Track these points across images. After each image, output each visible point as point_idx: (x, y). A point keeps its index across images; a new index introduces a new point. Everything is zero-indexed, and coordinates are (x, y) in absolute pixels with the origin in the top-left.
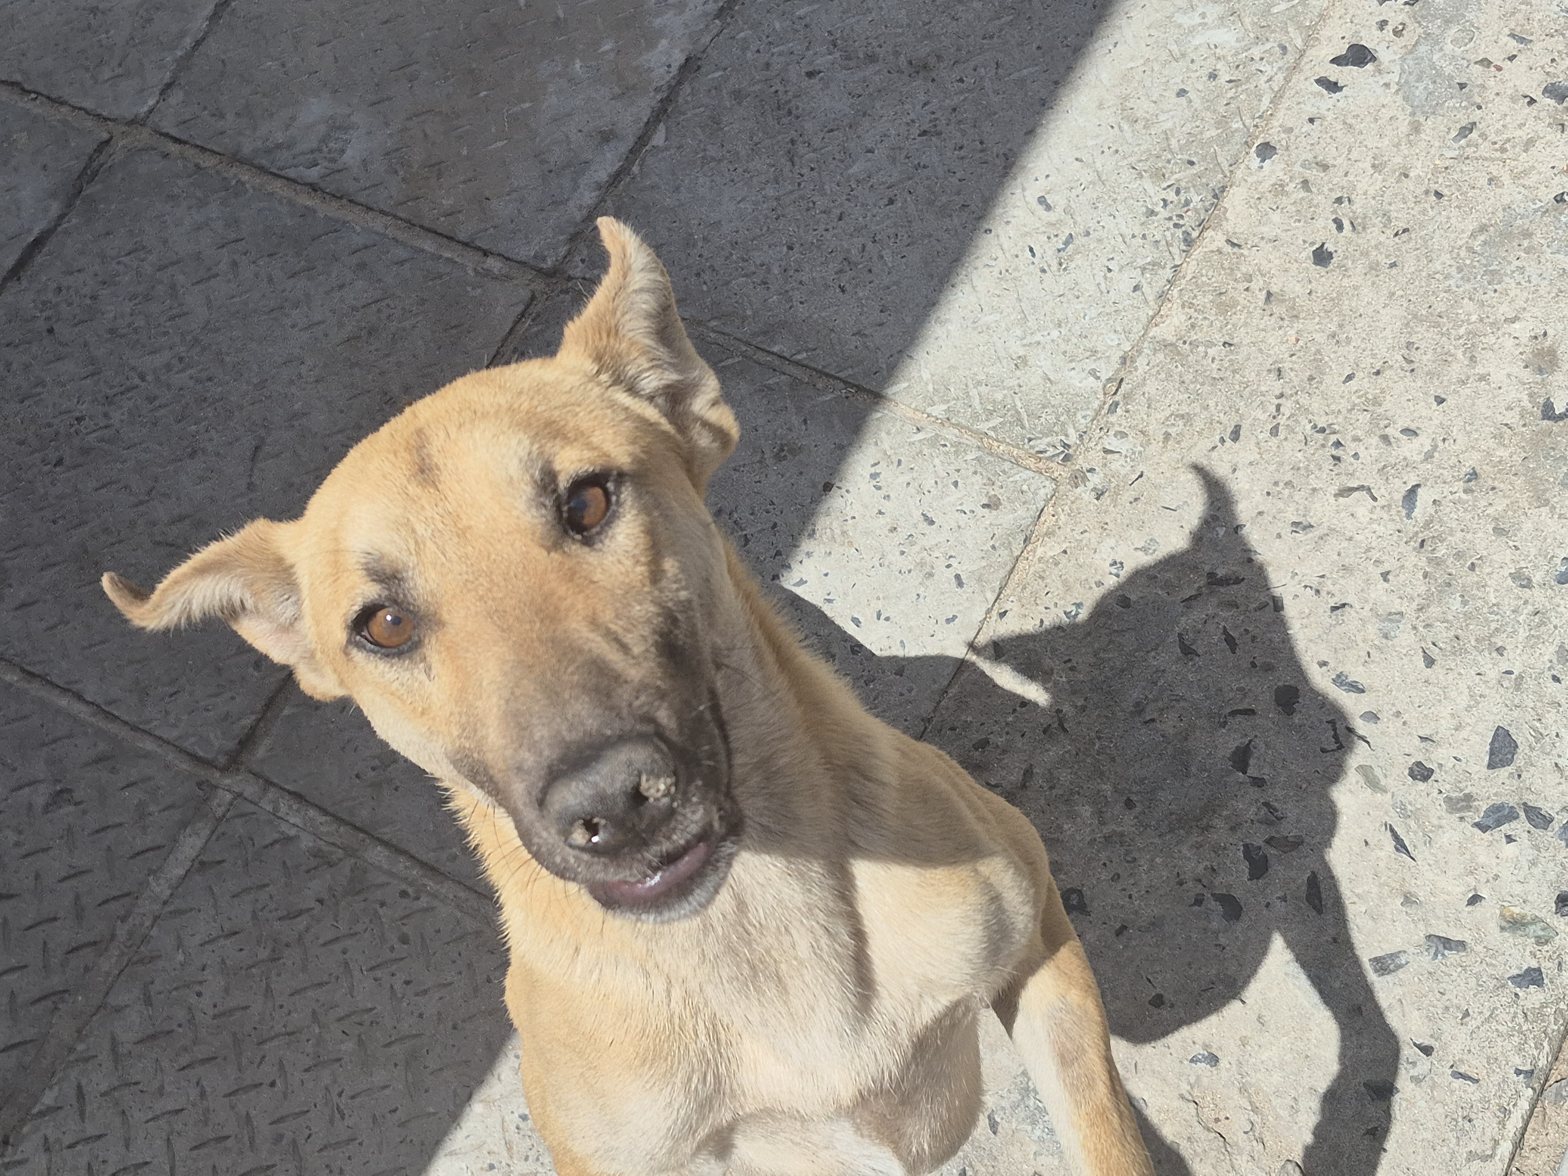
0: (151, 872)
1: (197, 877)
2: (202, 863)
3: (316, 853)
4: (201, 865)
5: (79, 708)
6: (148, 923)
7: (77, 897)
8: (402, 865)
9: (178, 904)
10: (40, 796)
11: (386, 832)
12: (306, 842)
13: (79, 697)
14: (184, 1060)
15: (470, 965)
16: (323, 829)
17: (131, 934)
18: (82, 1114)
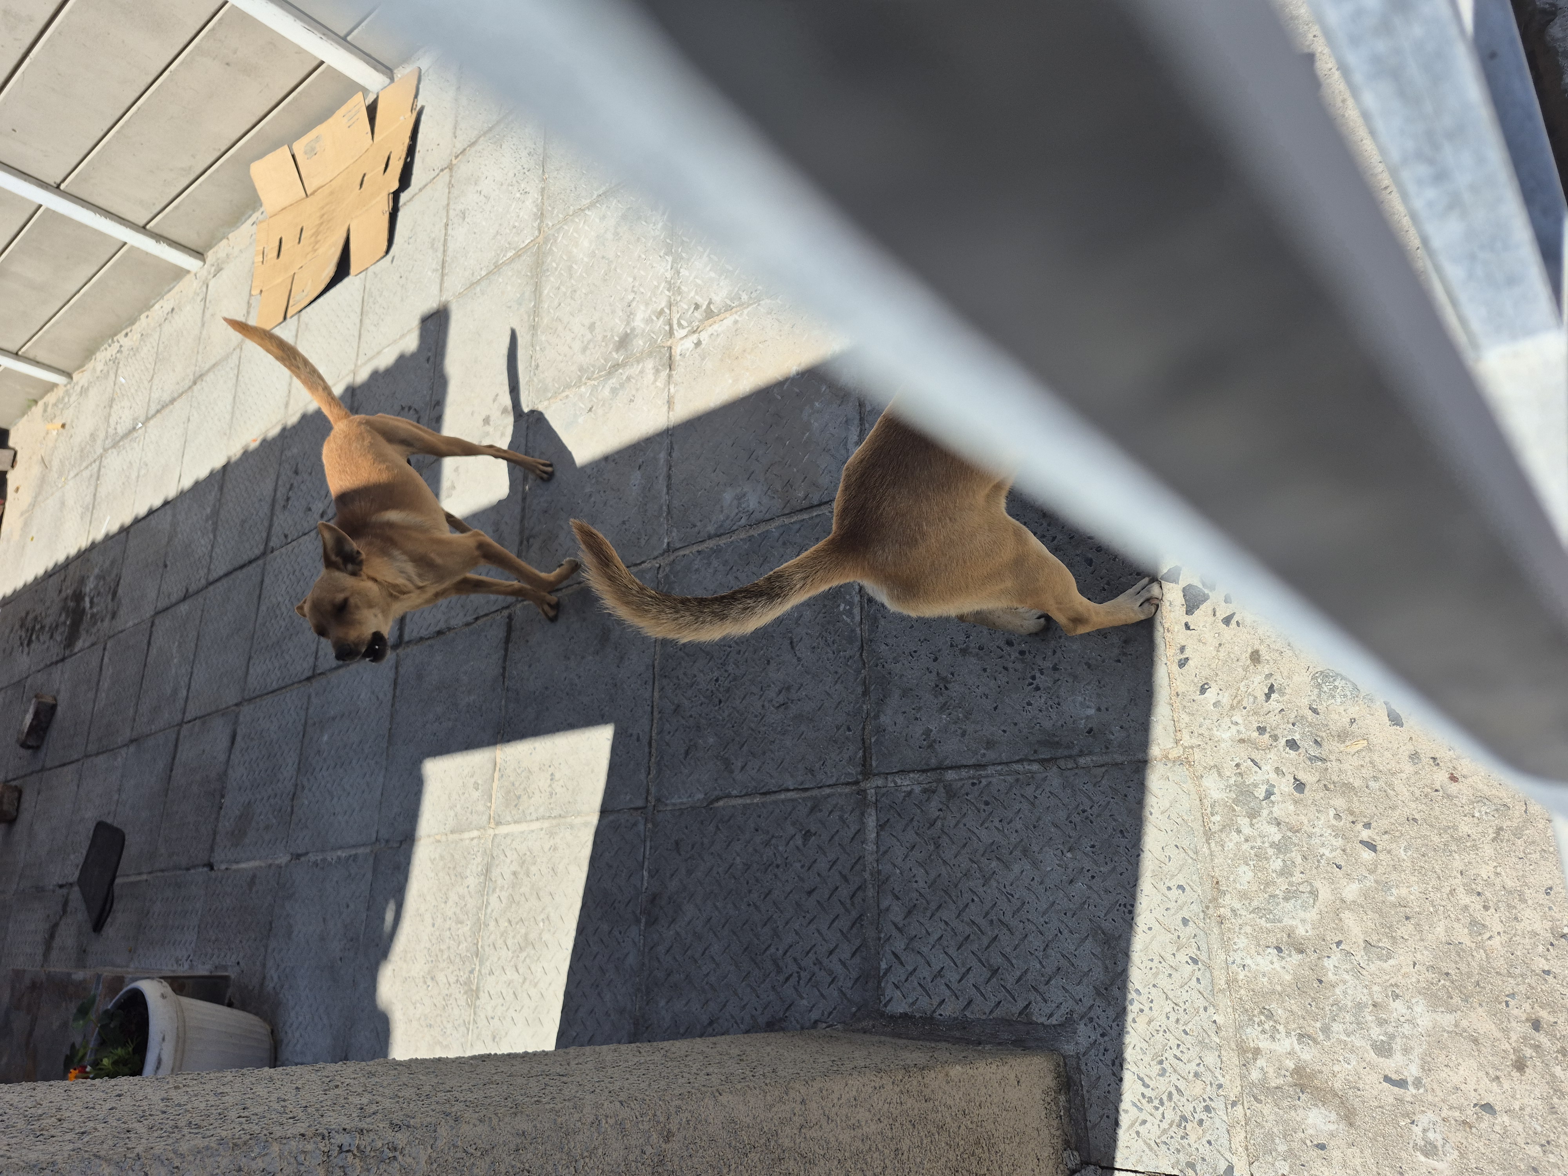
0: (863, 843)
1: (882, 833)
2: (880, 826)
3: (925, 791)
4: (881, 827)
5: (790, 795)
6: (875, 865)
7: (840, 873)
8: (964, 773)
9: (882, 849)
10: (799, 841)
11: (947, 762)
12: (917, 789)
13: (788, 790)
14: (929, 914)
15: (1022, 796)
16: (921, 778)
17: (872, 874)
18: (902, 963)
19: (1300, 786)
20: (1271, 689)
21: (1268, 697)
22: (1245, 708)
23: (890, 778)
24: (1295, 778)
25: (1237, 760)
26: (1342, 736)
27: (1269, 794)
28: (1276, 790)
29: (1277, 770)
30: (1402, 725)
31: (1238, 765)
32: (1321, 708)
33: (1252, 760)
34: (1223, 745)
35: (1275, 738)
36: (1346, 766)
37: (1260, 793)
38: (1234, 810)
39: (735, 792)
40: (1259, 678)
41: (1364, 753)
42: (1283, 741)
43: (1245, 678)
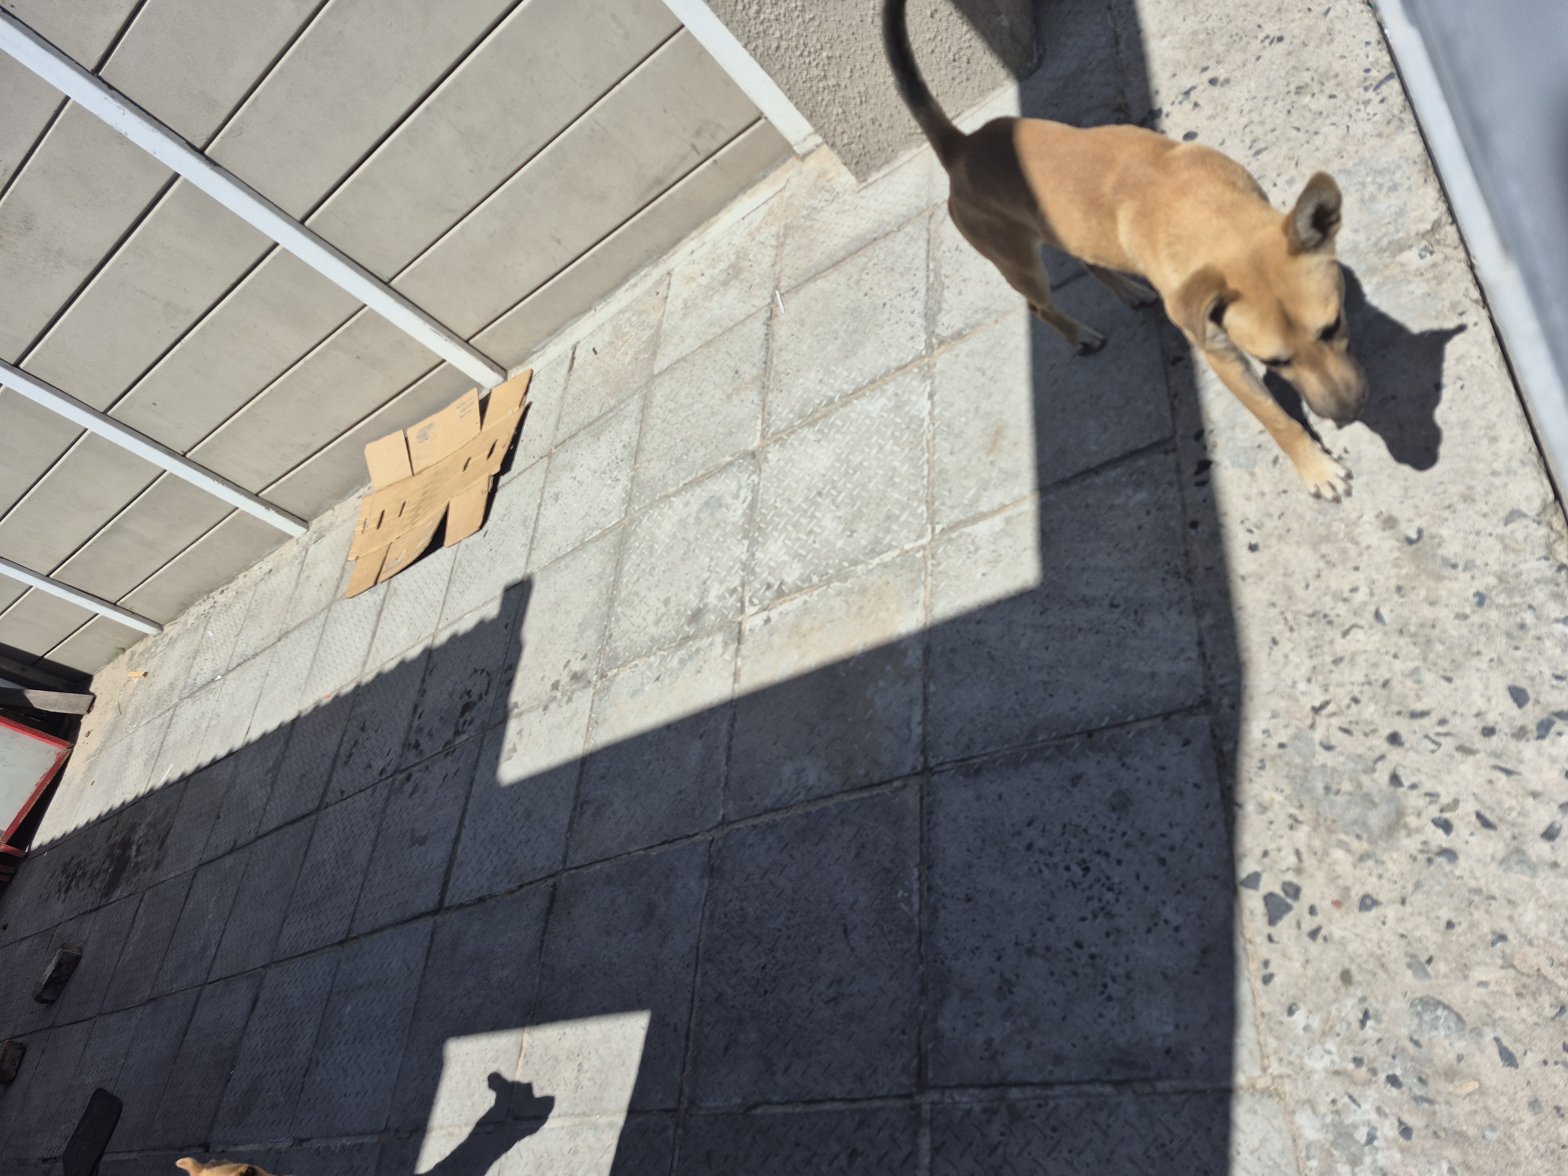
0: (915, 1169)
1: (938, 1158)
3: (985, 1110)
4: (936, 1150)
5: (838, 1106)
8: (1029, 1092)
10: (843, 1161)
11: (1011, 1078)
12: (977, 1108)
13: (834, 1100)
15: (1095, 1123)
16: (982, 1095)
19: (1406, 1131)
20: (1366, 1015)
21: (1363, 1023)
22: (1338, 1035)
23: (947, 1093)
24: (1401, 1123)
25: (1333, 1095)
26: (1450, 1075)
27: (1371, 1139)
28: (1379, 1134)
29: (1379, 1110)
30: (1516, 1066)
31: (1334, 1102)
32: (1423, 1040)
33: (1350, 1097)
34: (1316, 1077)
35: (1374, 1072)
36: (1456, 1110)
37: (1361, 1135)
38: (1332, 1155)
39: (776, 1099)
40: (1350, 1002)
41: (1476, 1097)
42: (1382, 1077)
43: (1336, 1000)
